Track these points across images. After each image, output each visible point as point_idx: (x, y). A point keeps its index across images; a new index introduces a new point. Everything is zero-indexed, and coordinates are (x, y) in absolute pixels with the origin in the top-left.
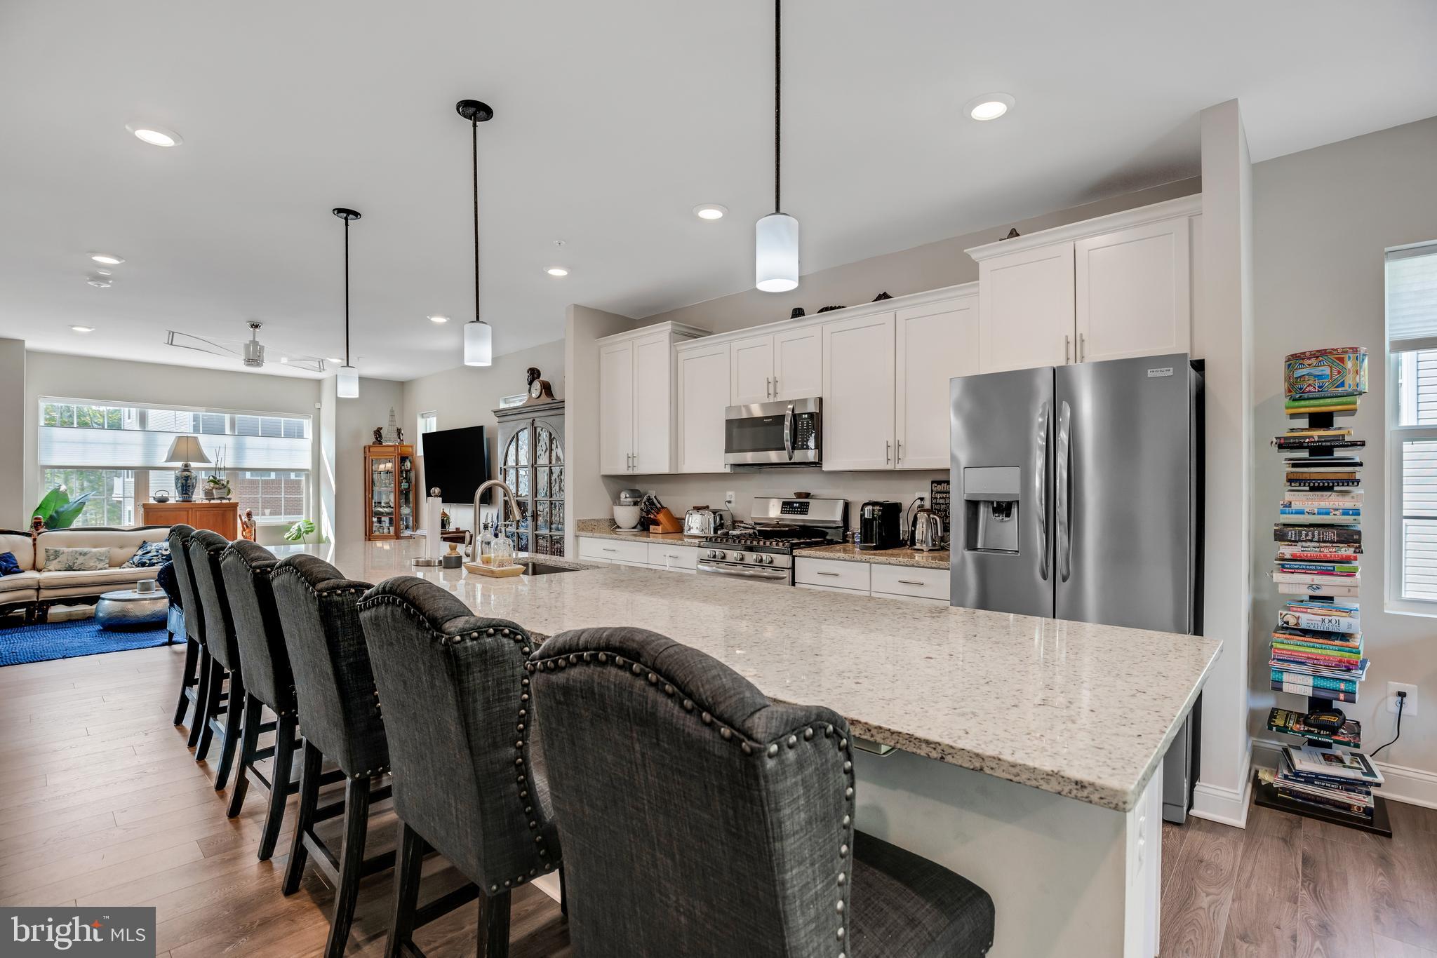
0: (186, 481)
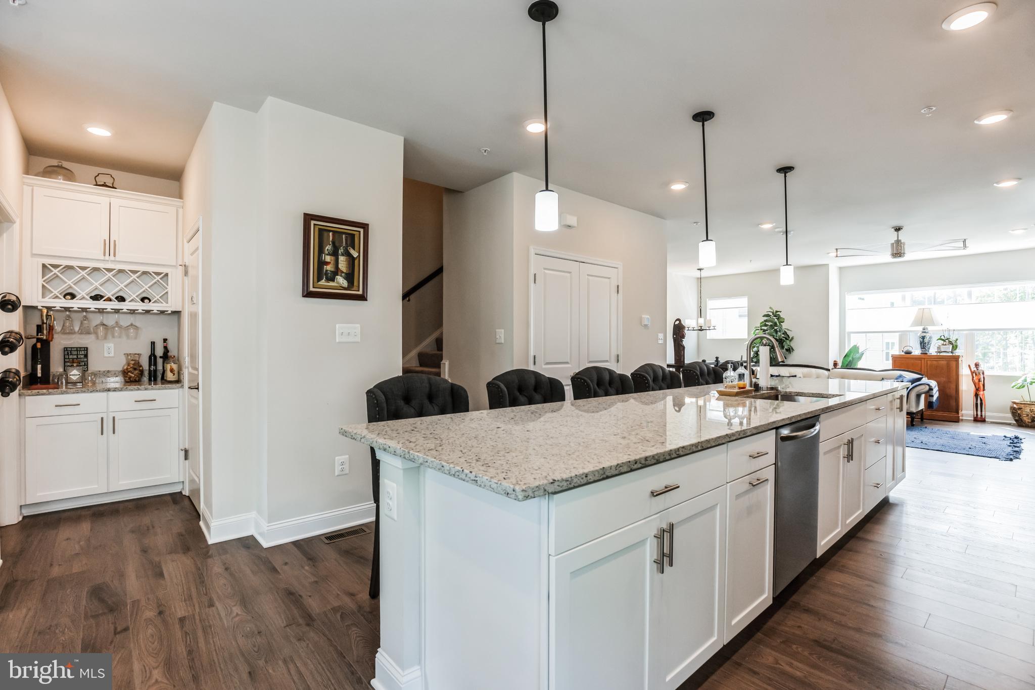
0: (925, 339)
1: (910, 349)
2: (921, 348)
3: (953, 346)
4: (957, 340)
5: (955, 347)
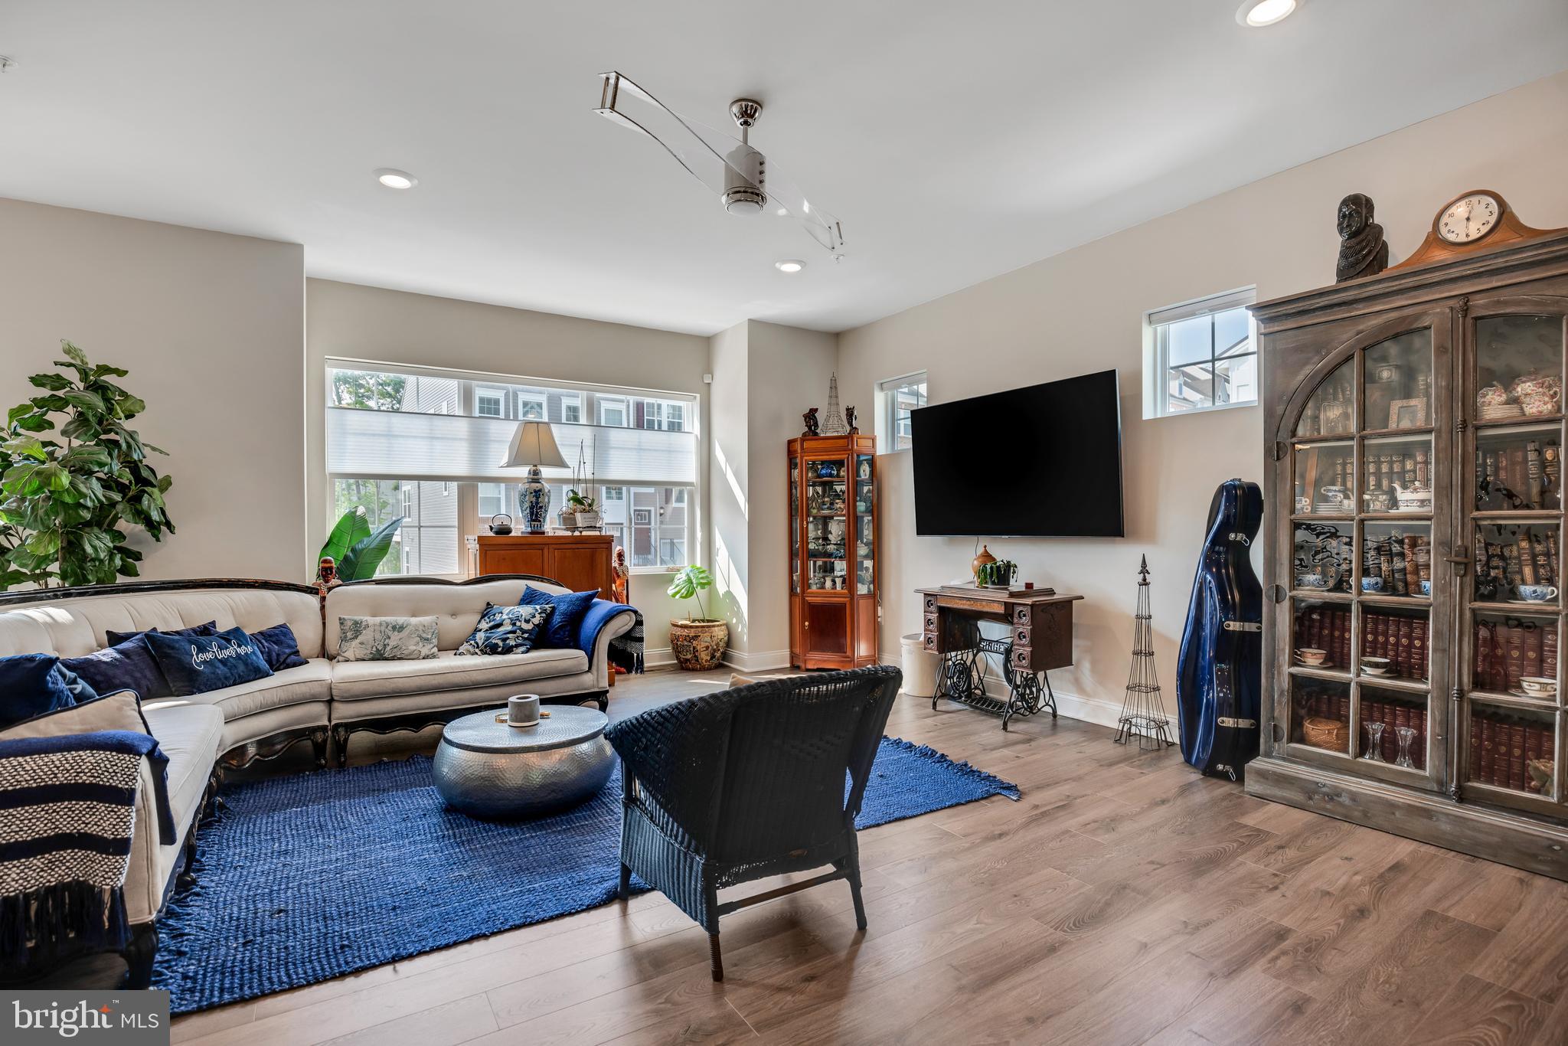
0: (537, 497)
1: (507, 523)
2: (530, 521)
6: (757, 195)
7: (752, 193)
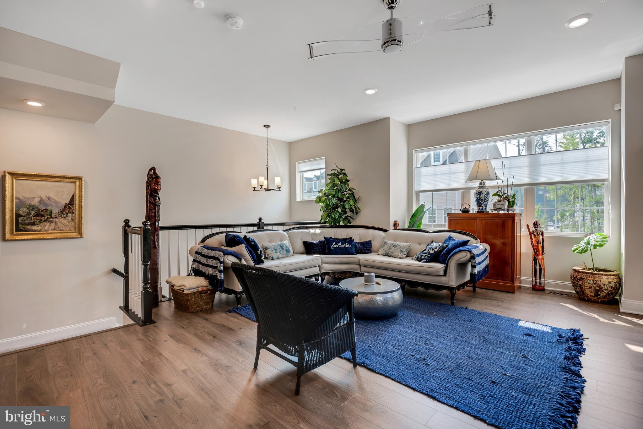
1: (467, 207)
2: (478, 206)
3: (509, 203)
4: (514, 195)
5: (511, 204)
6: (395, 40)
7: (392, 41)
